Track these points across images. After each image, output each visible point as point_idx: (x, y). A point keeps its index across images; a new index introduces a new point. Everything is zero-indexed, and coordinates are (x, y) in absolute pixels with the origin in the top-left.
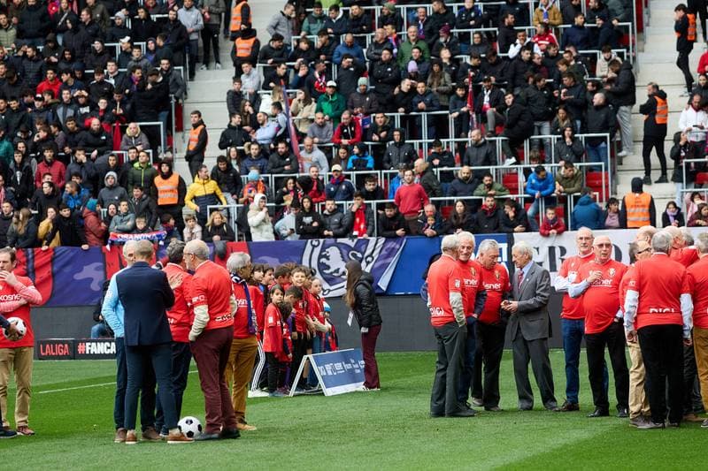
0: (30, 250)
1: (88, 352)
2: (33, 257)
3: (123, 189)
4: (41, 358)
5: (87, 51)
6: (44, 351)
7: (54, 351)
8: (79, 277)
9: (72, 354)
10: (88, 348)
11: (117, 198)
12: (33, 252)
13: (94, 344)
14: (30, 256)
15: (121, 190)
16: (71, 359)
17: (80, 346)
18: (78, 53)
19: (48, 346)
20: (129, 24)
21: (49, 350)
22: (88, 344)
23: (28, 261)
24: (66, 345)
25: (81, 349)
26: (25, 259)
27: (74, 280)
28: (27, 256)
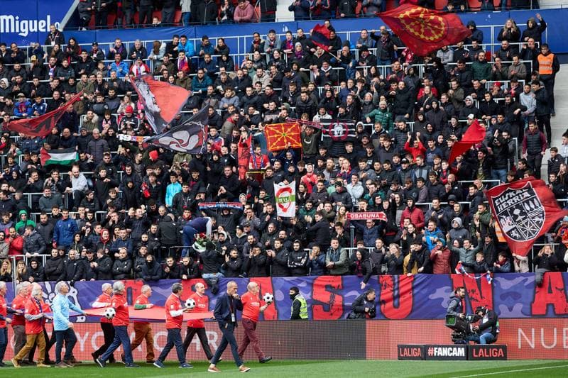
0: (396, 276)
1: (435, 355)
2: (399, 282)
3: (466, 230)
4: (400, 358)
5: (445, 126)
6: (403, 353)
7: (410, 353)
8: (433, 297)
9: (423, 356)
10: (436, 352)
11: (460, 237)
12: (399, 278)
13: (440, 349)
14: (396, 281)
15: (465, 231)
16: (422, 359)
17: (429, 350)
18: (438, 127)
19: (405, 349)
20: (477, 105)
21: (406, 352)
22: (436, 349)
23: (394, 284)
24: (419, 349)
25: (430, 352)
26: (392, 283)
27: (429, 299)
28: (394, 280)
